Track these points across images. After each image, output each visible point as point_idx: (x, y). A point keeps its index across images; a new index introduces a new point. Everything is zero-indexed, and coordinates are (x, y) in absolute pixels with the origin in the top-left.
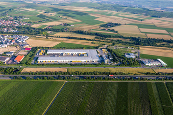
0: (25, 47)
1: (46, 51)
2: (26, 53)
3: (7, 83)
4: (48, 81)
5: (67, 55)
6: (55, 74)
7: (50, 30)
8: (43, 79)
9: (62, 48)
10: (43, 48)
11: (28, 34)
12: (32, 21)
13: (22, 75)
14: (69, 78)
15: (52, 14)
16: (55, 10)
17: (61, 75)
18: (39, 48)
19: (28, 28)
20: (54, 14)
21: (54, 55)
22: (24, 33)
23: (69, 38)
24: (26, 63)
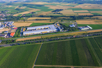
0: (13, 27)
1: (27, 28)
2: (15, 31)
3: (10, 48)
4: (32, 44)
5: (38, 29)
6: (35, 40)
7: (25, 17)
8: (29, 43)
9: (35, 26)
10: (24, 27)
11: (13, 20)
12: (13, 13)
13: (17, 43)
14: (43, 41)
16: (25, 5)
17: (38, 40)
18: (22, 27)
19: (11, 17)
20: (24, 7)
21: (31, 30)
22: (10, 20)
23: (37, 20)
24: (17, 36)
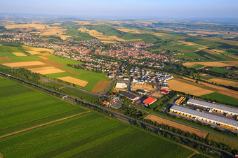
0: (163, 88)
1: (187, 100)
2: (160, 96)
4: (172, 141)
5: (215, 113)
6: (186, 135)
7: (206, 72)
8: (166, 136)
9: (211, 101)
10: (184, 94)
11: (175, 73)
12: (186, 58)
13: (143, 123)
14: (203, 149)
15: (218, 51)
16: (224, 46)
17: (192, 140)
18: (179, 93)
19: (177, 66)
20: (220, 51)
21: (195, 108)
22: (169, 71)
23: (231, 88)
24: (154, 109)
